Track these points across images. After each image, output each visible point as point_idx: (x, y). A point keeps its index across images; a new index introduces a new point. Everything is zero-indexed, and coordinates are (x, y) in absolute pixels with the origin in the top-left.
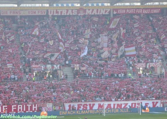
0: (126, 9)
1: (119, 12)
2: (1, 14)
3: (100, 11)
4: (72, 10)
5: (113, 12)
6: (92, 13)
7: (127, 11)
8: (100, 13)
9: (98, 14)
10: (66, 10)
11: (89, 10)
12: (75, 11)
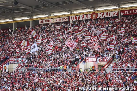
0: (132, 10)
1: (126, 13)
2: (40, 23)
3: (110, 13)
4: (87, 15)
5: (121, 13)
6: (103, 16)
7: (133, 12)
8: (109, 15)
9: (108, 16)
10: (82, 15)
11: (100, 13)
12: (89, 16)
